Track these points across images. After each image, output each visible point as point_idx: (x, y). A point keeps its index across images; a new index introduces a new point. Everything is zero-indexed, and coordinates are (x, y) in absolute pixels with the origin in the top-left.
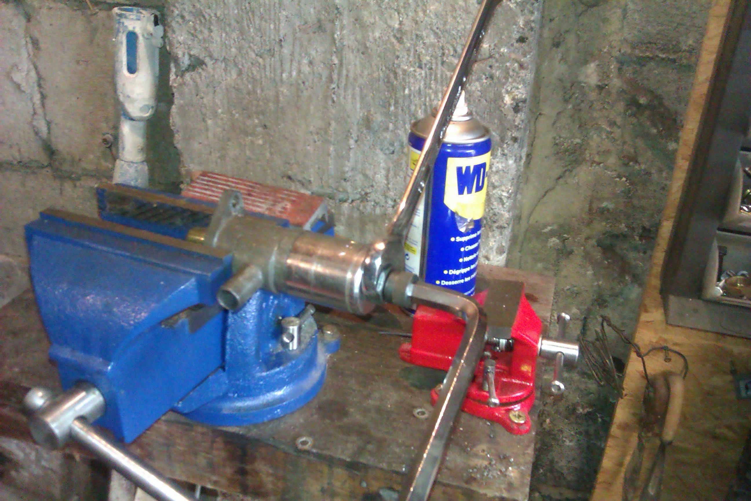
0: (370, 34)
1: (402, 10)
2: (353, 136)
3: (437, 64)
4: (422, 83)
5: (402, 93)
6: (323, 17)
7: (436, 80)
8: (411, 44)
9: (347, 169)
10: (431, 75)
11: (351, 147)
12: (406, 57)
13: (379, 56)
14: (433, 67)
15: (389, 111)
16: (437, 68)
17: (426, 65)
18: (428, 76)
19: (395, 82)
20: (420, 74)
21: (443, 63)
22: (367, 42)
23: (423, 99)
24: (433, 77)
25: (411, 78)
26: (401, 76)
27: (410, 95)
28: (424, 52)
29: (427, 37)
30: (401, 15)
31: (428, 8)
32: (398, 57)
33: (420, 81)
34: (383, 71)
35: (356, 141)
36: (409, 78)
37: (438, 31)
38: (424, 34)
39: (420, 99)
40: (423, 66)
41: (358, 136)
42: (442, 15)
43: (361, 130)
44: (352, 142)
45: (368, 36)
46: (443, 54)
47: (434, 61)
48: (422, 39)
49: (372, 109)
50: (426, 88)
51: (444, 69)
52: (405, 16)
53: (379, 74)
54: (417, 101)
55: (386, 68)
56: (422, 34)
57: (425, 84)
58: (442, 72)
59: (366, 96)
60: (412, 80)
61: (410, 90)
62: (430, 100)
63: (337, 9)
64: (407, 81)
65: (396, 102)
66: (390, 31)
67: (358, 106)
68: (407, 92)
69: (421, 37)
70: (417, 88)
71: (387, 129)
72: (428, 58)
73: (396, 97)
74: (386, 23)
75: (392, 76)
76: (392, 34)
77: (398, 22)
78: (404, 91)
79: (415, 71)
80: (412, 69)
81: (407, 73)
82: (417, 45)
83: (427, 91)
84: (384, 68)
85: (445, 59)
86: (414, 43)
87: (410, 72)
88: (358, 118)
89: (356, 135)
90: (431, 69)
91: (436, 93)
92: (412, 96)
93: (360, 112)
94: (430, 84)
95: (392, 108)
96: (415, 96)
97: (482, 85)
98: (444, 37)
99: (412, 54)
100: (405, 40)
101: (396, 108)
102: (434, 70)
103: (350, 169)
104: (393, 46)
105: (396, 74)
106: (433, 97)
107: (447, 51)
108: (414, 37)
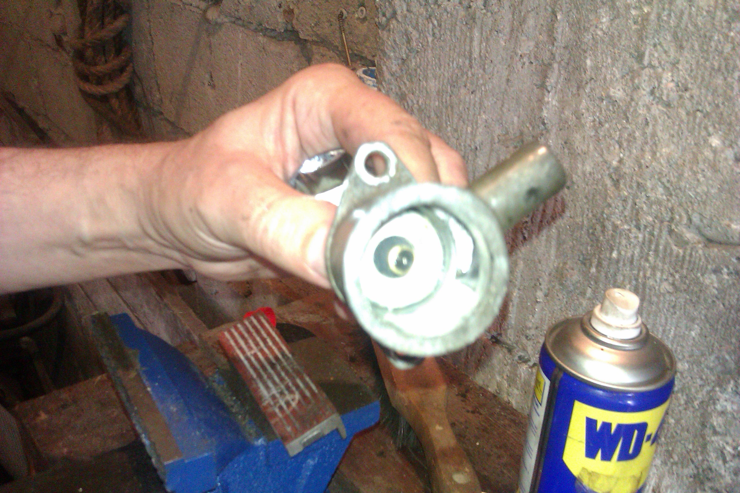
0: (580, 165)
1: (625, 144)
2: (542, 287)
3: (661, 230)
4: (637, 251)
5: (608, 255)
6: (526, 131)
7: (656, 251)
8: (629, 193)
9: (530, 325)
10: (650, 242)
11: (538, 300)
12: (621, 208)
13: (586, 197)
14: (655, 233)
15: (590, 272)
16: (660, 236)
17: (646, 227)
18: (647, 243)
19: (601, 238)
20: (636, 237)
21: (671, 232)
22: (574, 176)
23: (635, 272)
24: (653, 247)
25: (622, 238)
26: (610, 232)
27: (618, 261)
28: (645, 208)
29: (652, 190)
30: (622, 151)
31: (659, 149)
32: (609, 205)
33: (634, 247)
34: (588, 219)
35: (546, 295)
36: (620, 238)
37: (668, 185)
38: (649, 184)
39: (631, 270)
40: (642, 227)
41: (548, 289)
42: (677, 164)
43: (553, 284)
44: (540, 295)
45: (577, 168)
46: (672, 219)
47: (658, 225)
48: (645, 191)
49: (569, 262)
50: (641, 258)
51: (670, 241)
52: (627, 153)
53: (583, 222)
54: (627, 271)
55: (593, 216)
56: (646, 184)
57: (641, 252)
58: (667, 243)
59: (564, 242)
60: (624, 242)
61: (619, 253)
62: (645, 276)
63: (544, 124)
64: (618, 241)
65: (599, 264)
66: (605, 168)
67: (553, 251)
68: (615, 255)
69: (643, 187)
70: (629, 255)
71: (583, 294)
72: (650, 219)
73: (600, 257)
74: (602, 156)
75: (598, 227)
76: (607, 172)
77: (617, 159)
78: (611, 253)
79: (629, 230)
80: (626, 227)
81: (618, 232)
82: (637, 197)
83: (642, 263)
84: (590, 215)
85: (673, 227)
86: (634, 192)
87: (624, 230)
88: (552, 267)
89: (546, 287)
90: (652, 234)
91: (654, 268)
92: (621, 263)
93: (555, 262)
94: (648, 254)
95: (593, 270)
96: (624, 265)
97: (720, 281)
98: (676, 196)
99: (629, 207)
100: (622, 186)
101: (598, 271)
102: (656, 238)
103: (535, 326)
104: (606, 190)
105: (604, 227)
106: (648, 274)
107: (677, 217)
108: (634, 185)
